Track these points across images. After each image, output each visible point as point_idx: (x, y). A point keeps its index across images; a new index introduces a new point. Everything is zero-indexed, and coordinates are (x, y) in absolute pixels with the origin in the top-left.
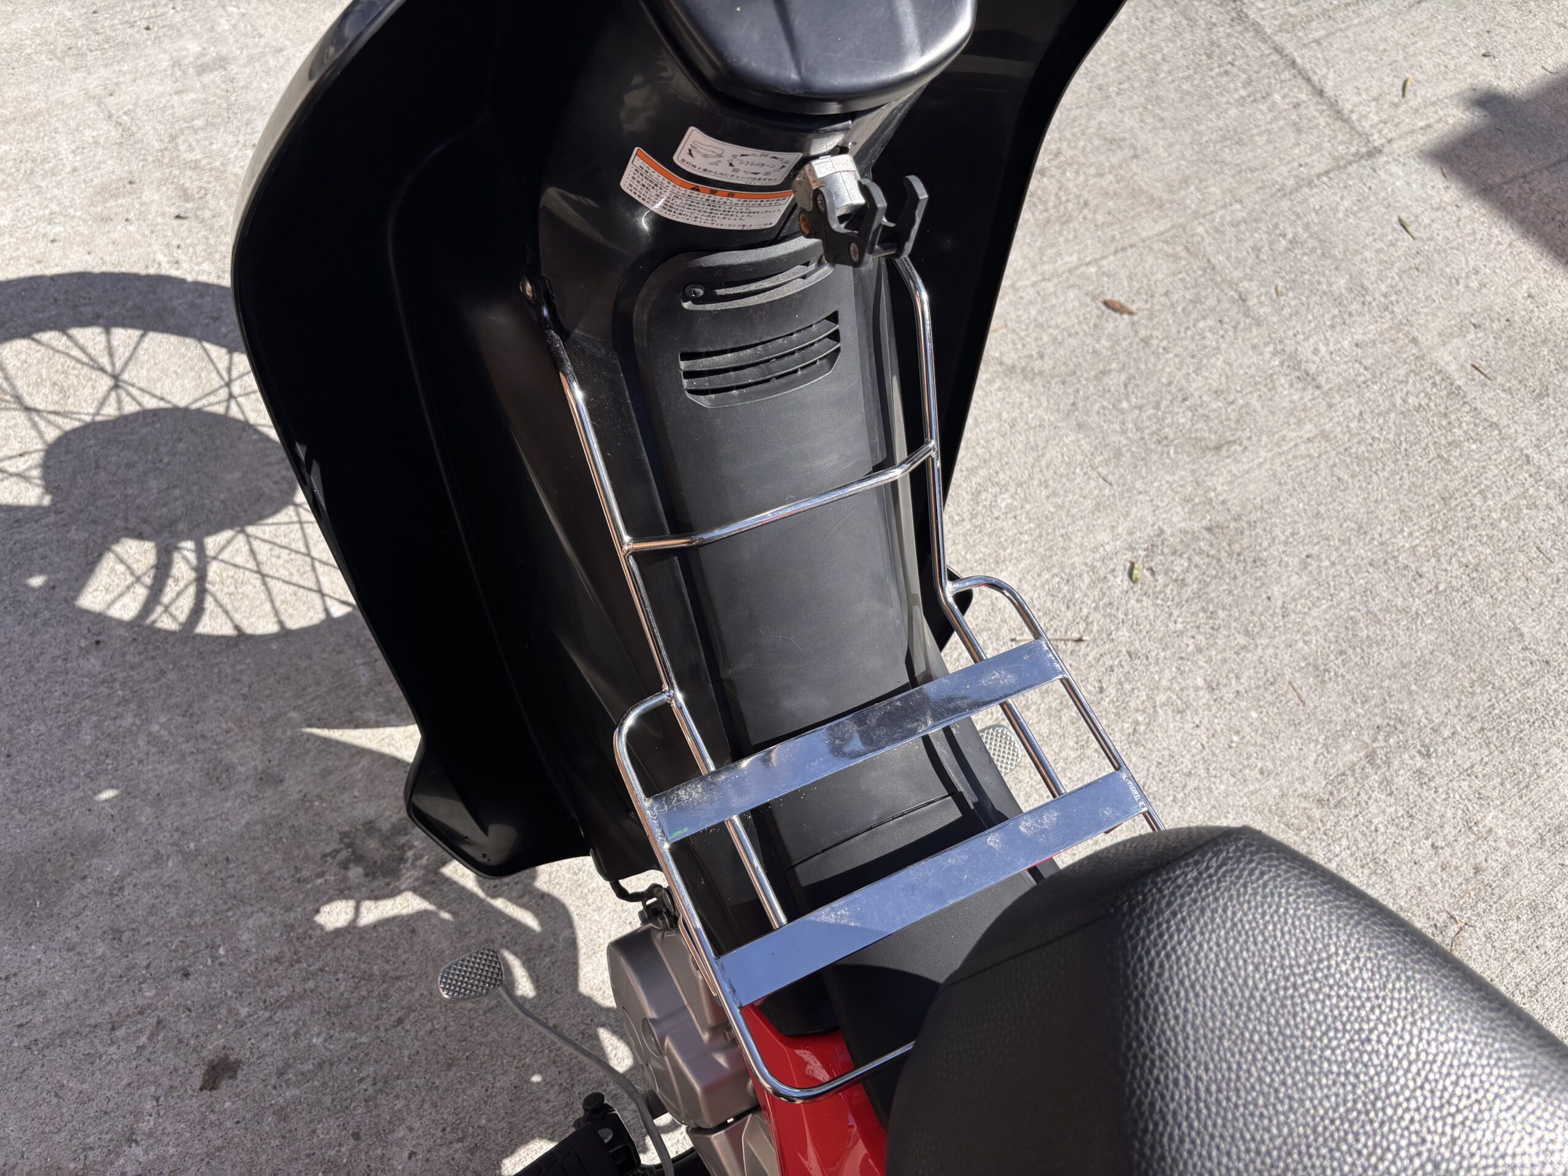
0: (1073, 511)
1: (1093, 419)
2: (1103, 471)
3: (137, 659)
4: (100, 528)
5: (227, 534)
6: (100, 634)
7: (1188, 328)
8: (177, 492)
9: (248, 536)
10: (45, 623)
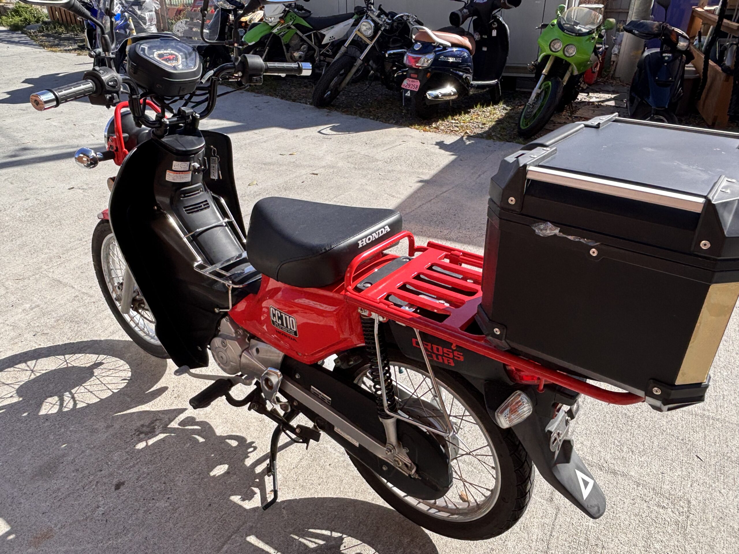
3: (60, 419)
4: (39, 399)
5: (78, 387)
6: (48, 418)
8: (58, 385)
9: (84, 386)
10: (30, 421)
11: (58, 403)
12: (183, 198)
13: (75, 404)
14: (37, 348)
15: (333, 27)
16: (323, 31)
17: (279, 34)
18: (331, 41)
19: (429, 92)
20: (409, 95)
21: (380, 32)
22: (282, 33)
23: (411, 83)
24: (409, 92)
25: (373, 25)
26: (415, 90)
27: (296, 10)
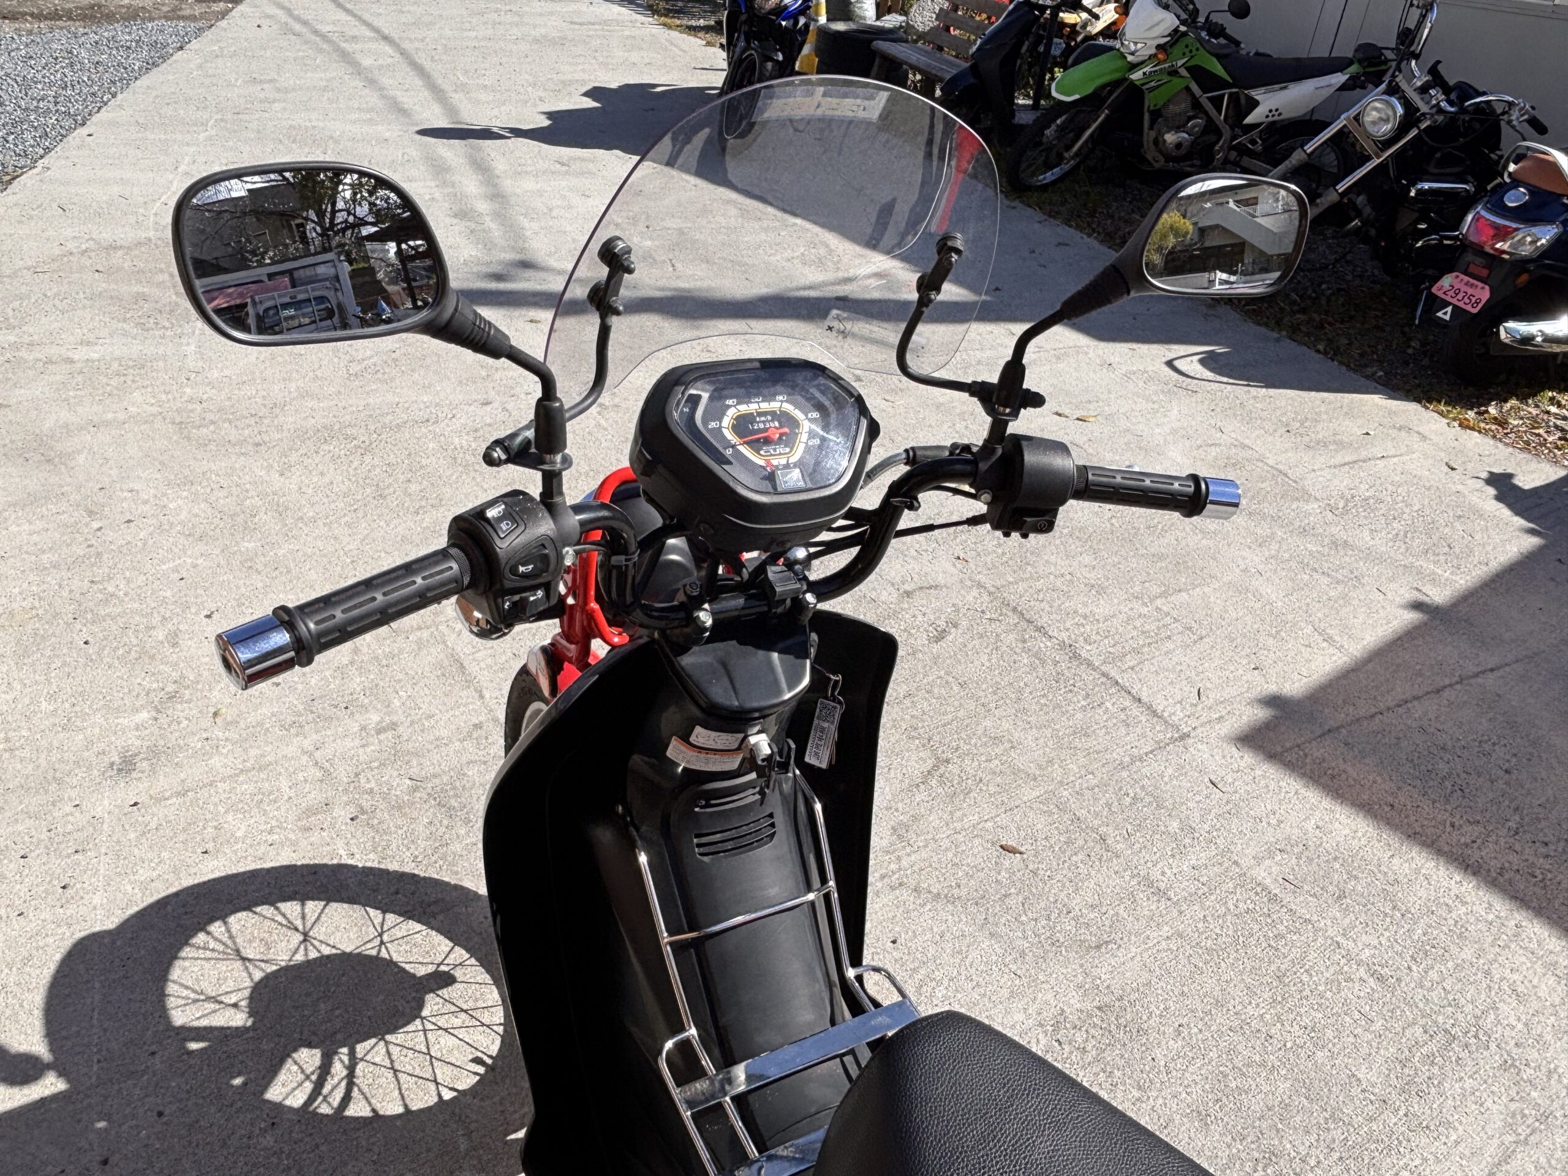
0: (994, 998)
1: (1002, 930)
2: (1014, 967)
3: (300, 1136)
4: (283, 1040)
5: (373, 1041)
6: (275, 1117)
7: (1065, 861)
8: (337, 1012)
9: (387, 1043)
10: (239, 1111)
11: (314, 1077)
12: (702, 807)
13: (347, 1099)
14: (343, 862)
15: (1285, 88)
16: (1257, 94)
17: (1143, 85)
18: (1270, 119)
19: (1511, 324)
20: (1447, 317)
21: (1414, 133)
22: (1153, 84)
23: (1464, 288)
24: (1449, 309)
25: (1400, 111)
26: (1469, 308)
27: (1204, 34)
